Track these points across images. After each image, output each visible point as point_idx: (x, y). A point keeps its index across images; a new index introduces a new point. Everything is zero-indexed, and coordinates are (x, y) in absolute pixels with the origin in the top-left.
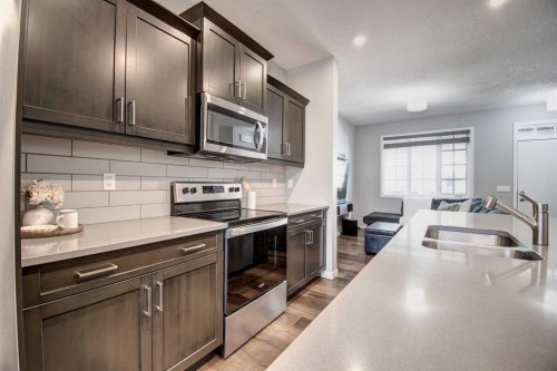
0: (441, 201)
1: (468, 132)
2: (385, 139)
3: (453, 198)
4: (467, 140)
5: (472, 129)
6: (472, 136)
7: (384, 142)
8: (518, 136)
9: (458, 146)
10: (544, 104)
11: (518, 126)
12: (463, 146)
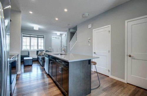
0: (39, 51)
1: (44, 36)
2: (23, 34)
3: (41, 50)
4: (44, 38)
5: (45, 36)
6: (45, 37)
7: (23, 35)
8: (52, 39)
9: (42, 39)
10: (56, 34)
11: (52, 36)
12: (43, 39)
